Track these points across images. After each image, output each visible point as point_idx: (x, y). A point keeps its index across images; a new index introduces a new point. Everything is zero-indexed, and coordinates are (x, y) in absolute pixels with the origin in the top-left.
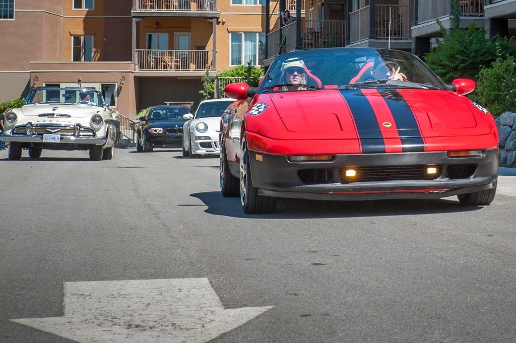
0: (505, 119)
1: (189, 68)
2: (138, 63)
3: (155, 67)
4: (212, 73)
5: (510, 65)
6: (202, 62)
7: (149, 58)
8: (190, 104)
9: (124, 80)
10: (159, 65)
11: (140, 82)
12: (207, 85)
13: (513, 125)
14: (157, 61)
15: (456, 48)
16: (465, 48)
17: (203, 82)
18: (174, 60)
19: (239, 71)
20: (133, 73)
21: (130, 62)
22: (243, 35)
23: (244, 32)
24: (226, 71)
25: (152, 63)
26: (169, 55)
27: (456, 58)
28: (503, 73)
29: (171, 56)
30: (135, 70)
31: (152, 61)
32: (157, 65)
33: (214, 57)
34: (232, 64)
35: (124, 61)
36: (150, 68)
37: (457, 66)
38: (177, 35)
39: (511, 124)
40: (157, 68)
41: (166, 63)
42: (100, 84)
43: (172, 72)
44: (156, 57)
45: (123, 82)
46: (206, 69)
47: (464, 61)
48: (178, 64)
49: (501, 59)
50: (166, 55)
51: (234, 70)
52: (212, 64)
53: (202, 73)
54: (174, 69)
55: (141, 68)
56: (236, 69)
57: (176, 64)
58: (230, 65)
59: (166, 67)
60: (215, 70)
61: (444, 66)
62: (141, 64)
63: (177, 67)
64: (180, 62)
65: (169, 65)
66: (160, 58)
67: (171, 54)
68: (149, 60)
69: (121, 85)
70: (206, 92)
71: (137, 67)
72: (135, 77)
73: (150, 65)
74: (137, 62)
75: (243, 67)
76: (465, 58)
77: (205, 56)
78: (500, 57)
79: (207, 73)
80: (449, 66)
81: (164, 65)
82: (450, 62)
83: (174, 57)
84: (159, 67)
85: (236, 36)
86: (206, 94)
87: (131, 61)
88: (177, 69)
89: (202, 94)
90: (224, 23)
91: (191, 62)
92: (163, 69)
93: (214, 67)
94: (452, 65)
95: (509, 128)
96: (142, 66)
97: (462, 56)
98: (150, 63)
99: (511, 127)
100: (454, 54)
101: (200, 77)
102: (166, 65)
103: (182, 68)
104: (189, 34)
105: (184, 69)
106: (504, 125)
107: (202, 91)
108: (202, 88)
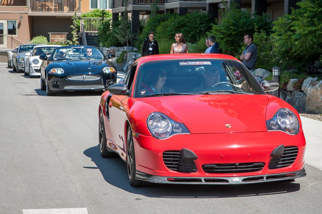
0: (258, 72)
1: (63, 11)
2: (31, 7)
3: (41, 10)
4: (79, 14)
5: (263, 37)
6: (72, 7)
7: (37, 3)
8: (64, 34)
9: (22, 18)
10: (44, 8)
11: (32, 19)
13: (263, 76)
14: (43, 5)
15: (231, 22)
16: (237, 22)
17: (73, 20)
18: (54, 5)
19: (96, 13)
20: (27, 13)
21: (25, 7)
24: (88, 13)
25: (39, 7)
26: (50, 2)
27: (231, 28)
28: (258, 42)
29: (52, 3)
30: (28, 11)
31: (40, 5)
32: (43, 8)
33: (80, 4)
34: (91, 8)
35: (21, 6)
36: (38, 11)
37: (231, 34)
39: (261, 76)
40: (43, 10)
41: (49, 7)
42: (6, 20)
43: (52, 13)
44: (42, 3)
45: (21, 20)
46: (75, 12)
47: (235, 30)
48: (56, 8)
49: (257, 33)
50: (49, 2)
51: (92, 12)
52: (78, 9)
53: (72, 14)
54: (54, 11)
55: (32, 10)
56: (94, 12)
57: (55, 8)
58: (90, 9)
60: (81, 12)
61: (223, 33)
62: (32, 7)
63: (55, 10)
64: (58, 7)
65: (50, 8)
66: (44, 4)
68: (37, 5)
69: (20, 22)
70: (74, 27)
71: (30, 9)
72: (29, 16)
73: (38, 8)
74: (29, 6)
75: (98, 10)
76: (236, 28)
77: (74, 3)
78: (257, 32)
79: (75, 14)
80: (226, 33)
81: (47, 8)
82: (227, 31)
83: (54, 3)
84: (44, 10)
86: (75, 28)
87: (26, 5)
88: (56, 11)
89: (72, 28)
91: (65, 6)
92: (46, 11)
93: (80, 10)
94: (228, 32)
95: (260, 79)
96: (33, 9)
97: (234, 27)
98: (38, 7)
99: (261, 78)
100: (230, 26)
101: (71, 17)
102: (49, 9)
103: (59, 11)
105: (60, 11)
106: (258, 77)
107: (72, 26)
108: (72, 24)
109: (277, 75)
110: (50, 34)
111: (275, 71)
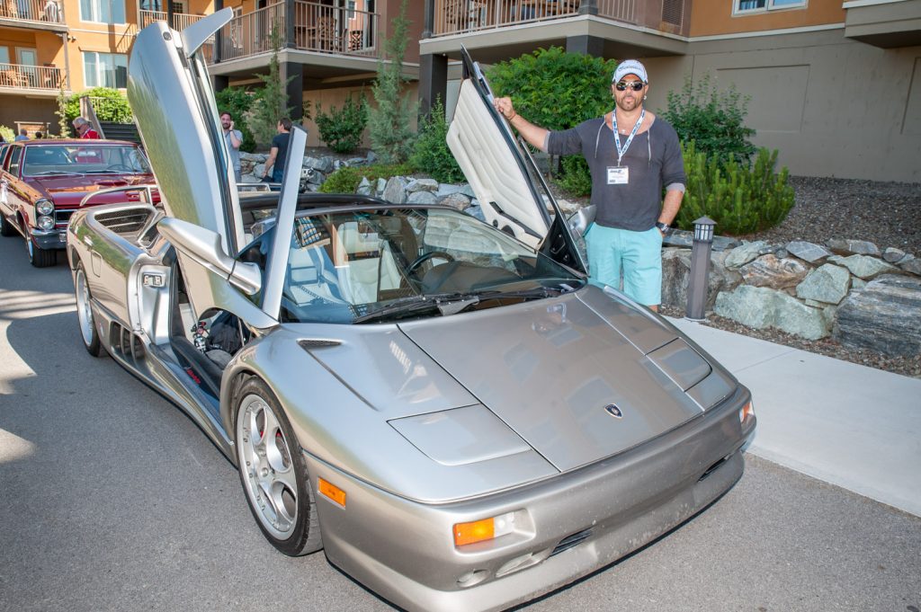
4: (67, 94)
6: (55, 80)
12: (64, 106)
17: (59, 102)
18: (20, 76)
22: (97, 55)
23: (99, 52)
26: (13, 71)
29: (16, 72)
38: (18, 50)
41: (11, 79)
43: (19, 90)
48: (26, 81)
50: (10, 71)
53: (55, 92)
54: (22, 87)
57: (23, 81)
58: (86, 85)
59: (11, 83)
60: (69, 90)
64: (28, 79)
65: (14, 82)
67: (16, 69)
70: (62, 114)
79: (62, 94)
81: (9, 81)
83: (20, 73)
85: (90, 55)
86: (63, 116)
88: (25, 86)
89: (59, 115)
90: (74, 40)
92: (8, 86)
93: (69, 86)
101: (55, 97)
103: (31, 86)
104: (35, 50)
105: (34, 87)
107: (57, 113)
108: (58, 109)
109: (706, 238)
110: (19, 125)
111: (700, 230)
